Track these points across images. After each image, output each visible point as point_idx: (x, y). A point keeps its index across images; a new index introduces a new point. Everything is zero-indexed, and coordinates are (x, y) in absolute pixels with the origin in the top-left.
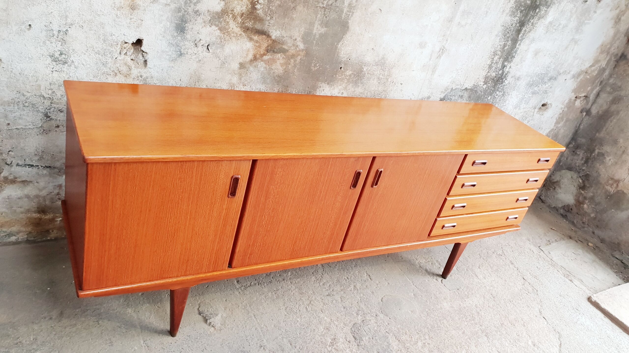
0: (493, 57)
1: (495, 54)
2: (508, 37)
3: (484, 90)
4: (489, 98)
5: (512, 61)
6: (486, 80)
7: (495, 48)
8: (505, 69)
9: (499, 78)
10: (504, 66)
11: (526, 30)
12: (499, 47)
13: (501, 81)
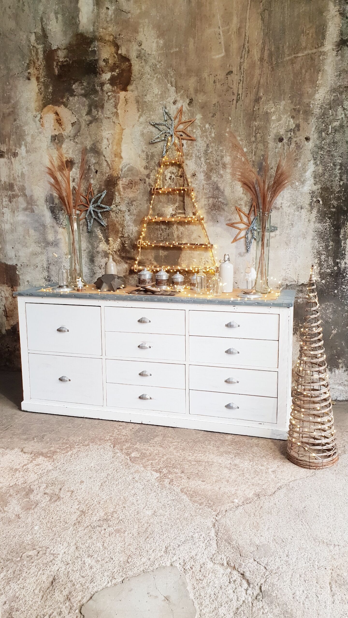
0: (319, 256)
1: (319, 253)
2: (327, 239)
3: (325, 285)
4: (336, 291)
5: (344, 257)
6: (322, 275)
7: (317, 249)
8: (339, 265)
9: (337, 273)
10: (337, 264)
11: (345, 231)
12: (321, 248)
13: (341, 275)
